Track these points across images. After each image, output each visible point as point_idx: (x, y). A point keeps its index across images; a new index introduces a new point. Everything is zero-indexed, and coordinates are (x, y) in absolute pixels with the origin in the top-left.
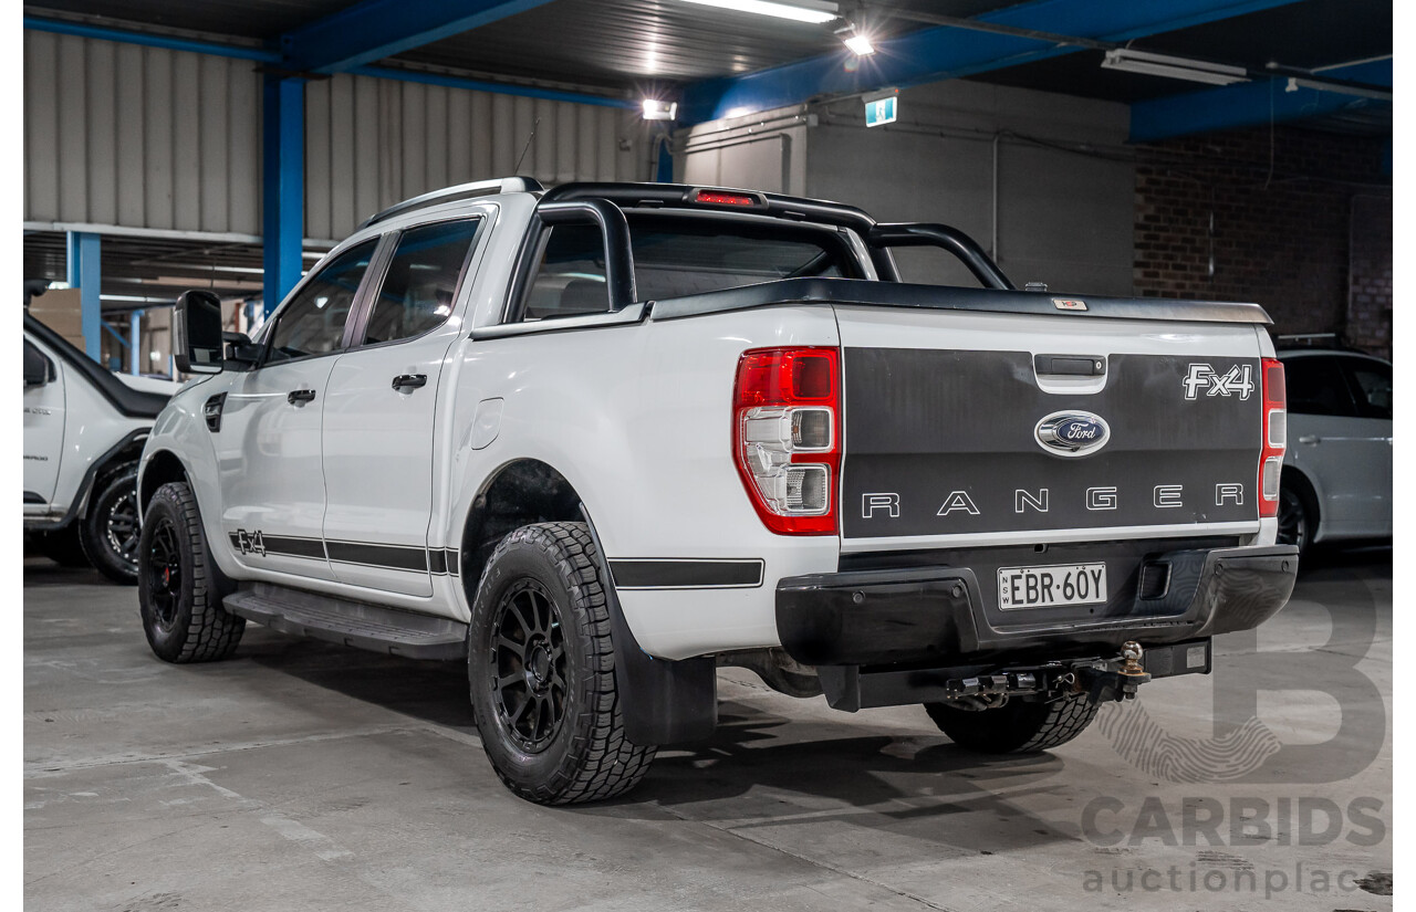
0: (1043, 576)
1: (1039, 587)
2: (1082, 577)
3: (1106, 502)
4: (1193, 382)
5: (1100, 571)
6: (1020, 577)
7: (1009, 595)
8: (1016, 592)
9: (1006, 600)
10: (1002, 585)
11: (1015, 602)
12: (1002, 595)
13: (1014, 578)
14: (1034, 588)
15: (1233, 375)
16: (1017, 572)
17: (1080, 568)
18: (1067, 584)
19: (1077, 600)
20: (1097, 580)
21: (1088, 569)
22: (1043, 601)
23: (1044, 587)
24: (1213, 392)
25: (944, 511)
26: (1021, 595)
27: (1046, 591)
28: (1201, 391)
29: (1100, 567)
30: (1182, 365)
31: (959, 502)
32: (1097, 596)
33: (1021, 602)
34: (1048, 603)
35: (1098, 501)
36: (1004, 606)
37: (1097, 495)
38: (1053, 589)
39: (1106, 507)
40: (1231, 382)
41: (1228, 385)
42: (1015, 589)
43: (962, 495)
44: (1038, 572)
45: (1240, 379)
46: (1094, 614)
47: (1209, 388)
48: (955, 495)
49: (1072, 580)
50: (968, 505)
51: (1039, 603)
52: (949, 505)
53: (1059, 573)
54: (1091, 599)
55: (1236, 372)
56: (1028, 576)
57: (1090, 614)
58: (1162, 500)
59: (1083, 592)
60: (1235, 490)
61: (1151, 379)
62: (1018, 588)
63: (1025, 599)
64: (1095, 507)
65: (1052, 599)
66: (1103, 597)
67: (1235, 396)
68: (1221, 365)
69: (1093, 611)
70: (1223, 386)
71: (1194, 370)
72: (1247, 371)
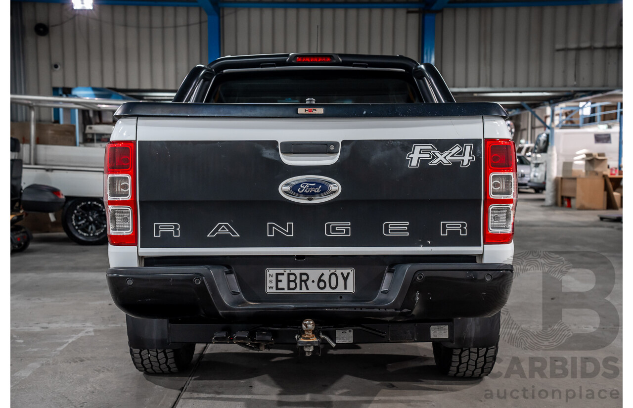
0: (301, 274)
1: (298, 281)
2: (333, 277)
3: (343, 231)
4: (415, 158)
5: (348, 274)
6: (283, 274)
7: (274, 284)
8: (279, 283)
9: (271, 288)
10: (268, 279)
11: (277, 288)
12: (268, 284)
13: (277, 275)
14: (294, 281)
15: (454, 151)
16: (282, 271)
17: (332, 271)
18: (320, 280)
19: (328, 290)
20: (345, 279)
21: (338, 272)
22: (301, 289)
23: (301, 281)
24: (435, 162)
25: (213, 234)
26: (283, 284)
27: (303, 283)
28: (423, 163)
29: (349, 271)
30: (407, 145)
31: (223, 229)
32: (346, 288)
33: (283, 289)
34: (304, 290)
35: (334, 230)
36: (268, 291)
37: (334, 227)
38: (309, 283)
39: (343, 234)
40: (453, 156)
41: (448, 158)
42: (278, 281)
43: (226, 226)
44: (298, 272)
45: (461, 153)
46: (342, 299)
47: (431, 160)
48: (220, 226)
49: (326, 278)
50: (230, 230)
51: (297, 290)
52: (216, 230)
53: (314, 274)
54: (340, 289)
55: (458, 148)
56: (289, 274)
57: (339, 299)
58: (391, 231)
59: (333, 285)
60: (459, 226)
61: (378, 155)
62: (281, 281)
63: (286, 288)
64: (333, 234)
65: (307, 289)
66: (351, 289)
67: (456, 164)
68: (443, 145)
69: (341, 297)
70: (445, 158)
71: (418, 149)
72: (468, 148)
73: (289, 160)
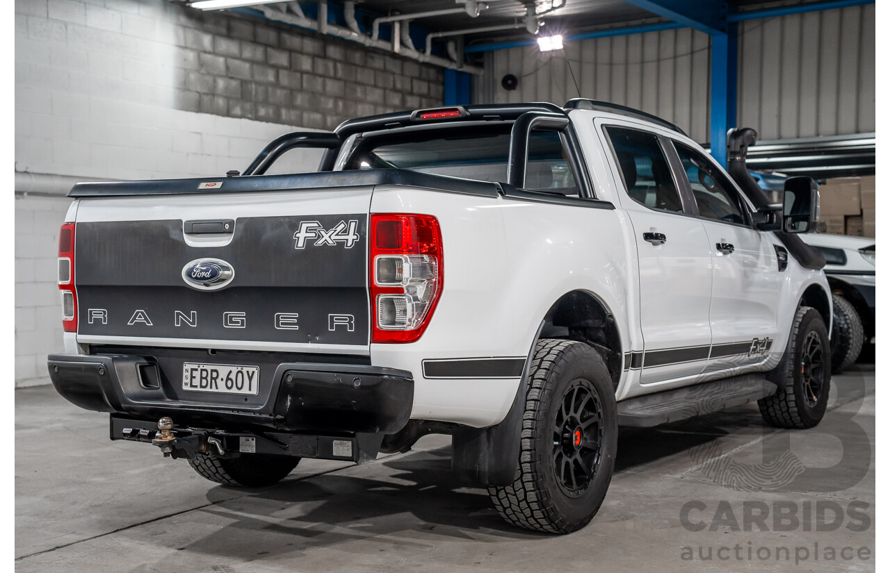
0: (212, 371)
1: (209, 378)
2: (240, 375)
3: (238, 322)
4: (302, 236)
5: (253, 372)
6: (196, 370)
7: (189, 381)
8: (193, 379)
9: (186, 384)
10: (185, 374)
11: (192, 386)
12: (185, 381)
13: (192, 370)
14: (206, 378)
15: (339, 229)
16: (195, 366)
17: (239, 369)
18: (228, 379)
19: (234, 390)
20: (250, 378)
21: (245, 370)
22: (211, 388)
23: (212, 378)
24: (320, 242)
25: (131, 322)
26: (196, 382)
27: (213, 381)
28: (309, 242)
29: (254, 369)
30: (294, 223)
31: (140, 317)
32: (250, 390)
33: (196, 387)
34: (214, 390)
35: (231, 322)
36: (185, 388)
37: (231, 317)
38: (219, 381)
39: (238, 326)
40: (337, 235)
41: (333, 237)
42: (192, 377)
43: (142, 313)
44: (209, 367)
45: (346, 231)
46: (247, 402)
47: (316, 240)
48: (138, 313)
49: (233, 376)
50: (146, 319)
51: (208, 389)
52: (134, 319)
53: (223, 370)
54: (245, 391)
55: (342, 226)
56: (202, 370)
57: (244, 401)
58: (282, 324)
59: (239, 386)
60: (347, 320)
61: (269, 234)
62: (195, 377)
63: (199, 386)
64: (231, 326)
65: (217, 388)
66: (254, 391)
67: (341, 244)
68: (328, 222)
69: (246, 400)
70: (329, 238)
71: (304, 226)
72: (353, 225)
73: (191, 241)
